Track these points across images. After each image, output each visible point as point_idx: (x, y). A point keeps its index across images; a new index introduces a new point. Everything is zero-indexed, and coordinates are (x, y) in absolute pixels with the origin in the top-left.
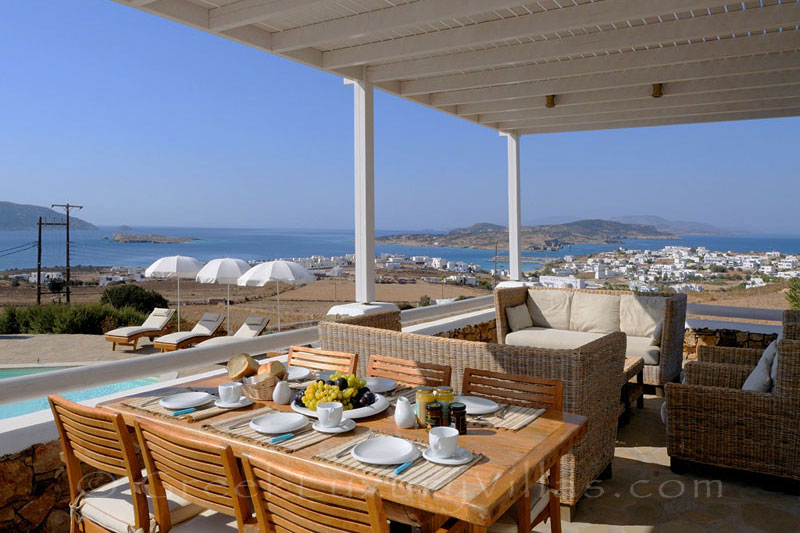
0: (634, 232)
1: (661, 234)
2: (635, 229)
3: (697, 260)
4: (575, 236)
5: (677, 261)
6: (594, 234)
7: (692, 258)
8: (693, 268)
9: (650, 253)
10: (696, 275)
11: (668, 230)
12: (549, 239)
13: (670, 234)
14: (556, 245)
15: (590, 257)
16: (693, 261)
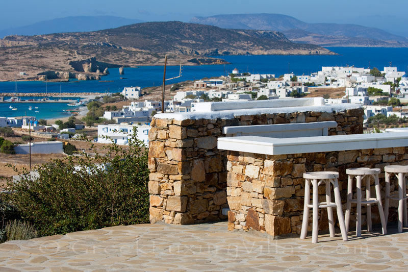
0: (245, 44)
1: (298, 46)
2: (246, 39)
3: (386, 89)
4: (131, 54)
5: (351, 91)
6: (167, 49)
7: (378, 86)
8: (383, 102)
9: (294, 79)
10: (389, 114)
11: (309, 39)
12: (79, 58)
13: (313, 47)
14: (94, 70)
15: (176, 89)
16: (380, 92)
